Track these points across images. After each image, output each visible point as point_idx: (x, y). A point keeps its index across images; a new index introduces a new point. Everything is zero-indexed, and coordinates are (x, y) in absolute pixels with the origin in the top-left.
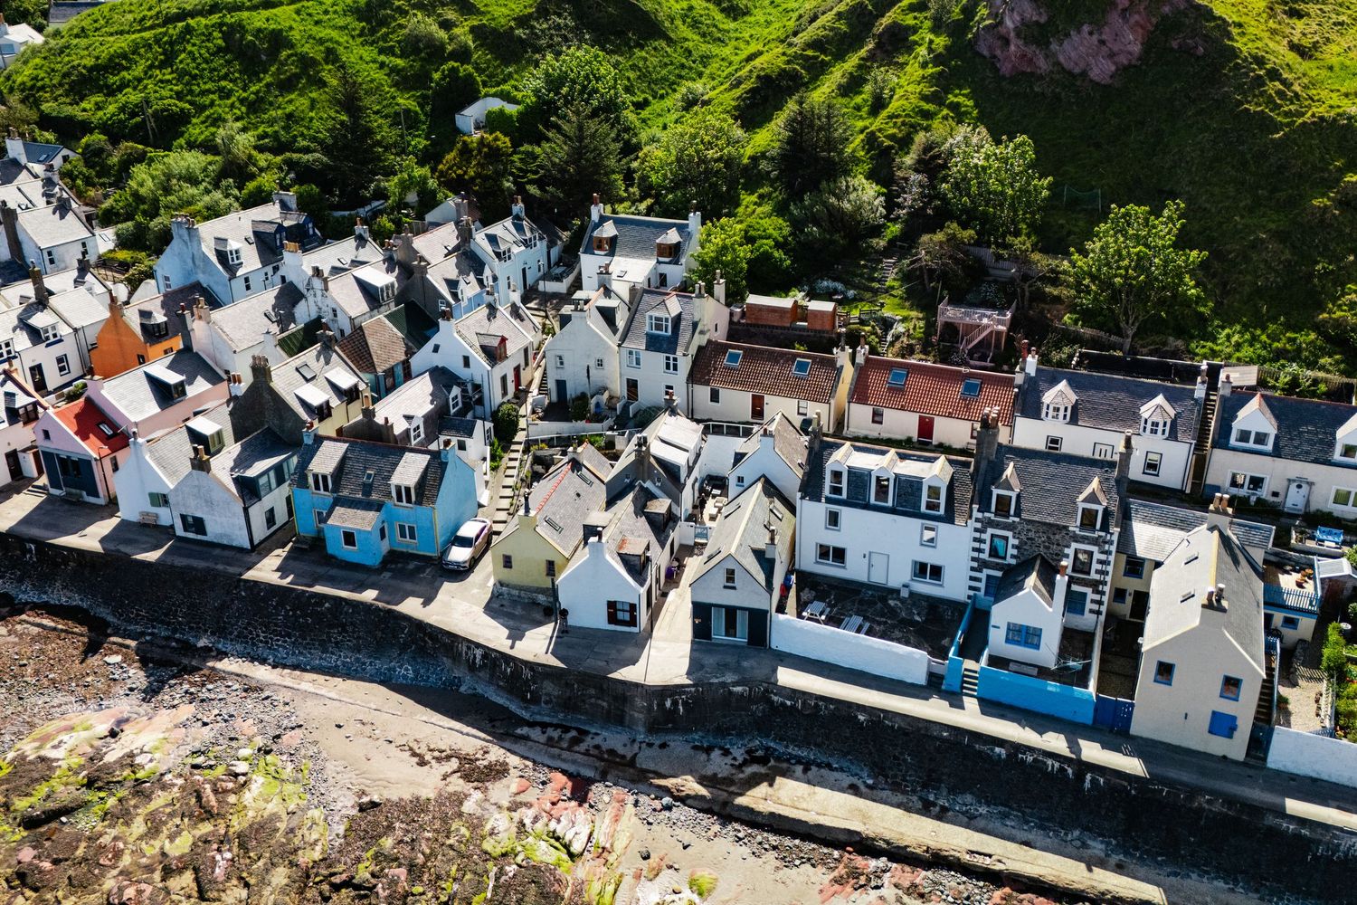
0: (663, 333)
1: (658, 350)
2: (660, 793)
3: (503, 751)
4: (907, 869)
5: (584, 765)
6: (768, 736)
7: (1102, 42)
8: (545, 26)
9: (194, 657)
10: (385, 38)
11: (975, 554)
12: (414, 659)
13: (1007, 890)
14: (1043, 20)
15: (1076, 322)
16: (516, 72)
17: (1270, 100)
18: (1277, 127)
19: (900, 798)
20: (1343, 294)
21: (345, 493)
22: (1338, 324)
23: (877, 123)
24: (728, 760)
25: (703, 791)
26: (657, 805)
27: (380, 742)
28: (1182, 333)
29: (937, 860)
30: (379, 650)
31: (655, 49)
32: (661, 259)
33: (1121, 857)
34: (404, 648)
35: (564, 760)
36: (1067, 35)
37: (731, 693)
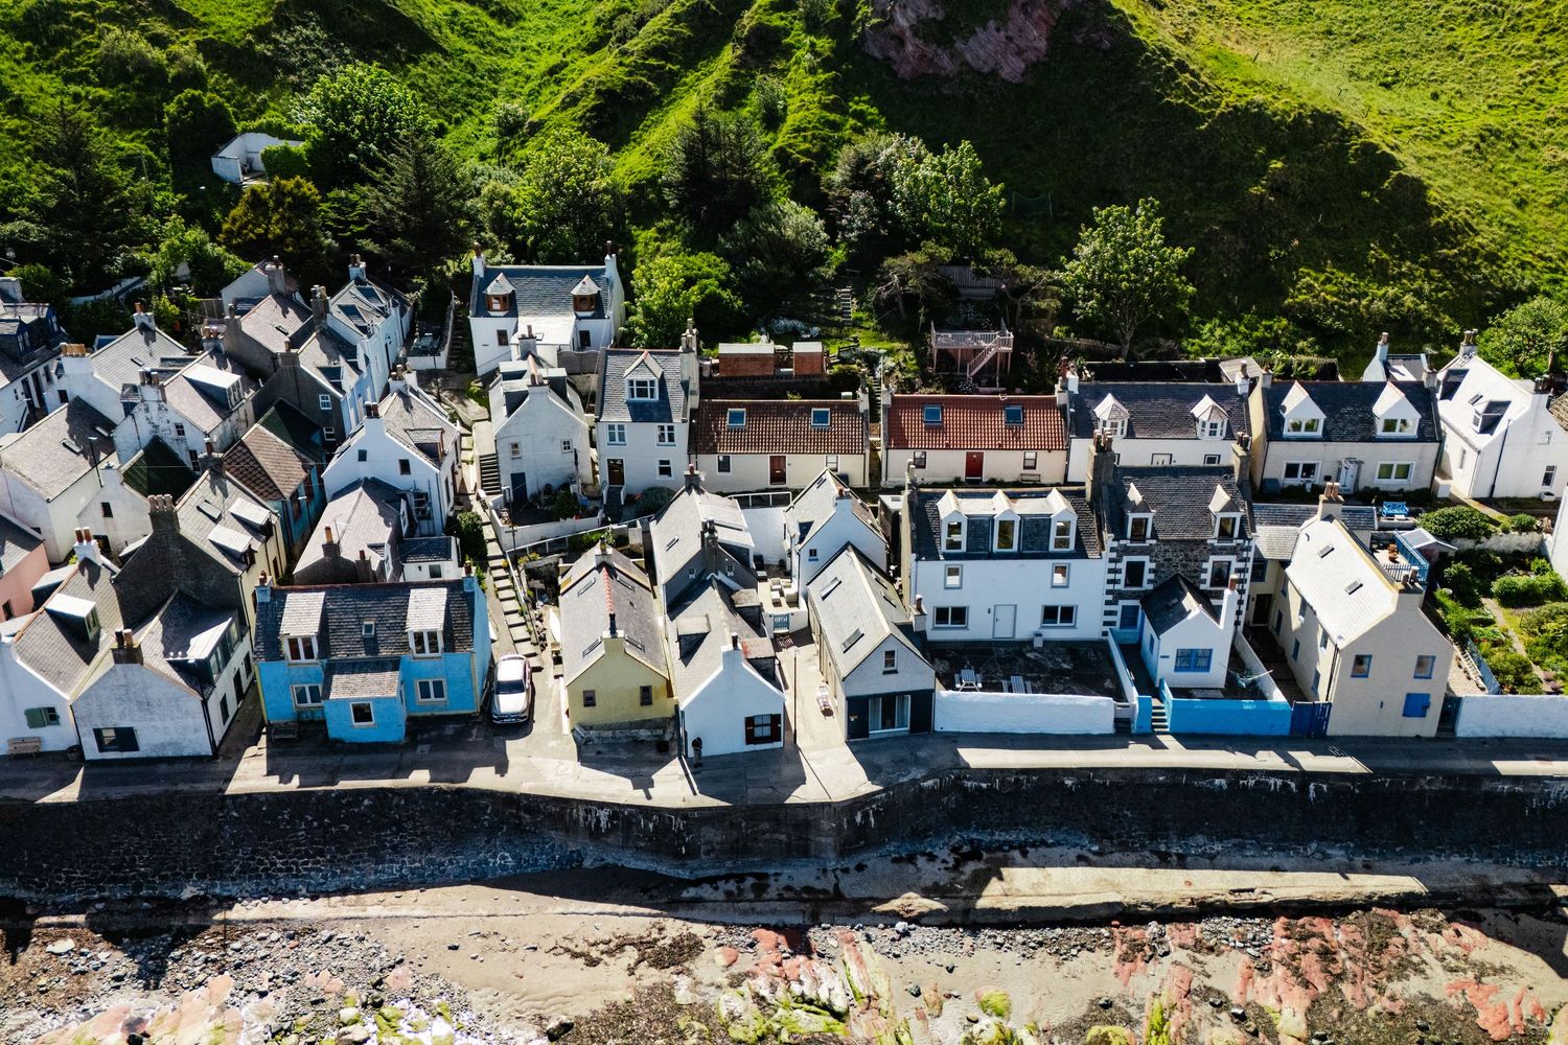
0: (649, 399)
1: (649, 419)
2: (890, 920)
3: (679, 923)
4: (1181, 926)
5: (787, 913)
6: (968, 828)
7: (1010, 39)
8: (291, 39)
9: (187, 914)
10: (68, 61)
11: (1111, 587)
12: (510, 842)
13: (1283, 919)
14: (940, 16)
15: (1067, 333)
16: (272, 99)
17: (1187, 93)
18: (1201, 119)
19: (1133, 857)
20: (1299, 278)
21: (341, 655)
22: (1303, 306)
23: (782, 138)
24: (938, 864)
25: (936, 905)
26: (890, 933)
27: (521, 953)
28: (1169, 333)
29: (1204, 910)
30: (458, 840)
31: (431, 63)
32: (581, 314)
33: (1363, 857)
34: (491, 832)
35: (760, 913)
36: (973, 32)
37: (921, 789)
